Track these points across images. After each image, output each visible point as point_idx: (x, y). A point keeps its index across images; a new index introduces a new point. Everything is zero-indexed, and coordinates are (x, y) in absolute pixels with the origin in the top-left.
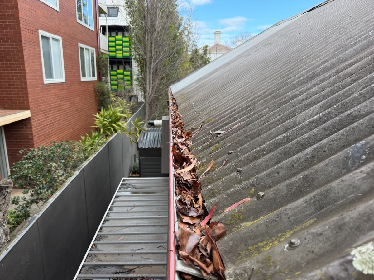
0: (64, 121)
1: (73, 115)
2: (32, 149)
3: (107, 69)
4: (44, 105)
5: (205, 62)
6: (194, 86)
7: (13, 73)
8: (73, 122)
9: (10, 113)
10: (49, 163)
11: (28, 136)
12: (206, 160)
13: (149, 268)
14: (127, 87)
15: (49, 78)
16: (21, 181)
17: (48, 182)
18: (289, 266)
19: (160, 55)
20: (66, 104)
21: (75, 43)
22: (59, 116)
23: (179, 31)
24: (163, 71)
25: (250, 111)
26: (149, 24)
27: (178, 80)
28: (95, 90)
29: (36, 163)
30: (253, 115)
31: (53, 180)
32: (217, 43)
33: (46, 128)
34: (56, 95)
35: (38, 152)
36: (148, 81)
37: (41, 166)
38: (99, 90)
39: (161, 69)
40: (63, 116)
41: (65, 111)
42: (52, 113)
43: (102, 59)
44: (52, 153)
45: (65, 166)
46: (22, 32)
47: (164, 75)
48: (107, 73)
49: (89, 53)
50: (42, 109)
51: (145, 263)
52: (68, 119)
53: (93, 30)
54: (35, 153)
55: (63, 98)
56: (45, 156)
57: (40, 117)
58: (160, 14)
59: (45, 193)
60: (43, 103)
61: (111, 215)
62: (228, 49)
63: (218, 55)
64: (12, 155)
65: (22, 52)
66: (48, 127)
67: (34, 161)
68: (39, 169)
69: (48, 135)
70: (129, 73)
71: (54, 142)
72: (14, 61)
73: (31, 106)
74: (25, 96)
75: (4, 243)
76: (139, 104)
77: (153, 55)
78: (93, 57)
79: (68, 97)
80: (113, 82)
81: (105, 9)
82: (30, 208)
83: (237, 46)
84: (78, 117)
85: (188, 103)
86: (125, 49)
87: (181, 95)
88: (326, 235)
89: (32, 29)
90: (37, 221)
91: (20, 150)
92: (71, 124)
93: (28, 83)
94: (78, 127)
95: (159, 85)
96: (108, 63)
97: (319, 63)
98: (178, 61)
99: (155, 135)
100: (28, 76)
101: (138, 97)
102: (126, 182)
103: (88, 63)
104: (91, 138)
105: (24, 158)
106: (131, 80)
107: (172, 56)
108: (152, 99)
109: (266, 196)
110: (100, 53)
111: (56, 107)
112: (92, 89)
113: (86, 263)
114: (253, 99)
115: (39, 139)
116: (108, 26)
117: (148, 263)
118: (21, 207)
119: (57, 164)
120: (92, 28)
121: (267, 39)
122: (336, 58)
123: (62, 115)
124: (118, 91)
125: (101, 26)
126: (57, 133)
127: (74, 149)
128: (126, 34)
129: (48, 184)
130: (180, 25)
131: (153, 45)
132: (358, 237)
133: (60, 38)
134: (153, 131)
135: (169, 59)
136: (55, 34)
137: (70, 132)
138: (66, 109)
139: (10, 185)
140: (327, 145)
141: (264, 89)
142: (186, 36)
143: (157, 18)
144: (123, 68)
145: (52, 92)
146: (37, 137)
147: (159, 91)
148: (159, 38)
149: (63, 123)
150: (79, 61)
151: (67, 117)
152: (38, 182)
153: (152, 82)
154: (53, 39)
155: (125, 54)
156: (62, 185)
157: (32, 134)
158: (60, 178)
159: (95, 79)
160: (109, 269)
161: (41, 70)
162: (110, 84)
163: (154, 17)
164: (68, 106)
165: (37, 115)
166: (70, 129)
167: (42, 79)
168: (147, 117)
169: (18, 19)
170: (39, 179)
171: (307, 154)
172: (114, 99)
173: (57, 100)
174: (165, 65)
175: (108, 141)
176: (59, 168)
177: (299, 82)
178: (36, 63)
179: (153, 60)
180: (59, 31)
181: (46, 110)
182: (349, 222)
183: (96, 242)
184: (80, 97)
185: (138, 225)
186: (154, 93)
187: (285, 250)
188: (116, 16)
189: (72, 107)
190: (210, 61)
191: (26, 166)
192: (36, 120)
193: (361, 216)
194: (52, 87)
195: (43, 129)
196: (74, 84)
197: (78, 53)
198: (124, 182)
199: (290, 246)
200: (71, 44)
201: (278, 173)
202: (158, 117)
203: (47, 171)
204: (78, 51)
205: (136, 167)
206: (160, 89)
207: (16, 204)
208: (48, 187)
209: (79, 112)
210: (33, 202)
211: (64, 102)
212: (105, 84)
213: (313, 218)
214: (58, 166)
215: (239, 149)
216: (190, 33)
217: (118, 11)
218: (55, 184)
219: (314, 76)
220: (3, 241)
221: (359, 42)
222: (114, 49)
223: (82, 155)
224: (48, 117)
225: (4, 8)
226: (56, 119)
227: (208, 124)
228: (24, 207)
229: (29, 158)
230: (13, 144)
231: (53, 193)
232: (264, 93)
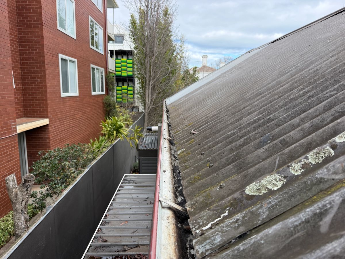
0: (76, 127)
1: (84, 123)
2: (49, 151)
3: (114, 85)
4: (61, 114)
5: (194, 81)
6: (184, 99)
7: (36, 88)
8: (84, 128)
9: (32, 121)
10: (63, 163)
11: (46, 140)
12: (184, 149)
13: (145, 247)
14: (130, 99)
15: (66, 92)
16: (39, 177)
17: (62, 178)
18: (219, 198)
19: (157, 75)
20: (78, 114)
21: (87, 64)
22: (73, 123)
23: (173, 56)
24: (160, 87)
25: (217, 117)
26: (148, 50)
27: (172, 94)
28: (103, 102)
29: (53, 162)
30: (218, 120)
31: (66, 177)
32: (204, 65)
33: (61, 134)
34: (71, 106)
35: (54, 153)
36: (147, 95)
37: (56, 165)
38: (107, 103)
39: (158, 85)
40: (76, 124)
41: (77, 120)
42: (66, 121)
43: (110, 77)
44: (66, 154)
45: (77, 164)
46: (45, 55)
47: (160, 90)
48: (113, 89)
49: (99, 72)
50: (59, 117)
51: (142, 243)
52: (80, 126)
53: (103, 53)
54: (52, 154)
55: (77, 109)
56: (60, 156)
57: (56, 124)
58: (158, 42)
59: (59, 187)
60: (59, 112)
61: (114, 205)
62: (213, 70)
63: (205, 75)
64: (31, 156)
65: (44, 71)
66: (63, 133)
67: (50, 161)
68: (55, 168)
69: (62, 139)
70: (131, 88)
71: (68, 145)
72: (38, 78)
73: (49, 115)
74: (45, 107)
75: (24, 228)
76: (140, 114)
77: (151, 75)
78: (102, 76)
79: (80, 108)
80: (118, 96)
81: (113, 37)
82: (46, 201)
83: (221, 67)
84: (88, 124)
85: (177, 112)
86: (128, 69)
87: (173, 106)
88: (238, 180)
89: (53, 53)
90: (53, 209)
91: (39, 151)
92: (82, 130)
93: (48, 96)
94: (87, 132)
95: (157, 98)
96: (115, 80)
97: (265, 84)
98: (172, 79)
99: (153, 139)
100: (48, 91)
101: (139, 108)
102: (127, 178)
103: (98, 80)
104: (99, 142)
105: (43, 158)
106: (133, 94)
107: (167, 75)
108: (150, 110)
109: (214, 166)
110: (108, 72)
111: (70, 116)
112: (101, 101)
113: (93, 244)
114: (220, 109)
115: (55, 143)
116: (116, 51)
117: (144, 243)
118: (38, 199)
119: (70, 163)
120: (102, 52)
121: (240, 64)
122: (275, 82)
123: (75, 122)
124: (122, 103)
125: (110, 50)
126: (70, 138)
127: (84, 151)
128: (130, 57)
129: (61, 180)
130: (174, 51)
131: (152, 67)
132: (254, 181)
133: (76, 60)
134: (151, 135)
135: (165, 78)
136: (72, 57)
137: (81, 137)
138: (78, 117)
139: (32, 179)
140: (253, 136)
141: (229, 102)
142: (179, 59)
143: (155, 45)
144: (127, 85)
145: (68, 104)
146: (54, 141)
147: (156, 103)
148: (156, 61)
149: (75, 130)
150: (91, 79)
151: (79, 125)
152: (53, 179)
153: (150, 96)
154: (70, 61)
155: (128, 73)
156: (73, 180)
157: (49, 138)
158: (72, 175)
159: (104, 93)
160: (112, 249)
161: (59, 86)
162: (116, 97)
163: (152, 45)
164: (81, 115)
165: (55, 122)
166: (81, 134)
167: (60, 93)
168: (146, 124)
169: (43, 46)
170: (54, 176)
171: (241, 142)
172: (118, 110)
173: (71, 110)
174: (161, 83)
175: (114, 144)
176: (71, 167)
177: (250, 97)
178: (55, 80)
179: (152, 79)
180: (75, 55)
181: (61, 118)
182: (250, 173)
183: (101, 227)
184: (91, 108)
185: (137, 213)
186: (152, 105)
187: (218, 189)
188: (122, 42)
189: (83, 116)
190: (199, 79)
191: (44, 164)
192: (53, 126)
193: (256, 170)
194: (67, 99)
195: (58, 135)
196: (86, 97)
197: (90, 72)
198: (125, 178)
199: (220, 187)
200: (85, 65)
201: (223, 153)
202: (155, 124)
203: (61, 169)
204: (90, 70)
205: (136, 167)
206: (157, 101)
207: (34, 197)
208: (61, 183)
209: (89, 120)
210: (48, 195)
211: (77, 112)
212: (111, 97)
213: (235, 174)
214: (71, 165)
215: (205, 142)
216: (182, 58)
217: (123, 39)
218: (68, 180)
219: (260, 94)
220: (24, 227)
221: (292, 70)
222: (120, 69)
223: (91, 155)
224: (63, 124)
225: (32, 37)
226: (70, 126)
227: (189, 126)
228: (41, 200)
229: (46, 158)
230: (32, 147)
231: (66, 187)
232: (228, 105)
